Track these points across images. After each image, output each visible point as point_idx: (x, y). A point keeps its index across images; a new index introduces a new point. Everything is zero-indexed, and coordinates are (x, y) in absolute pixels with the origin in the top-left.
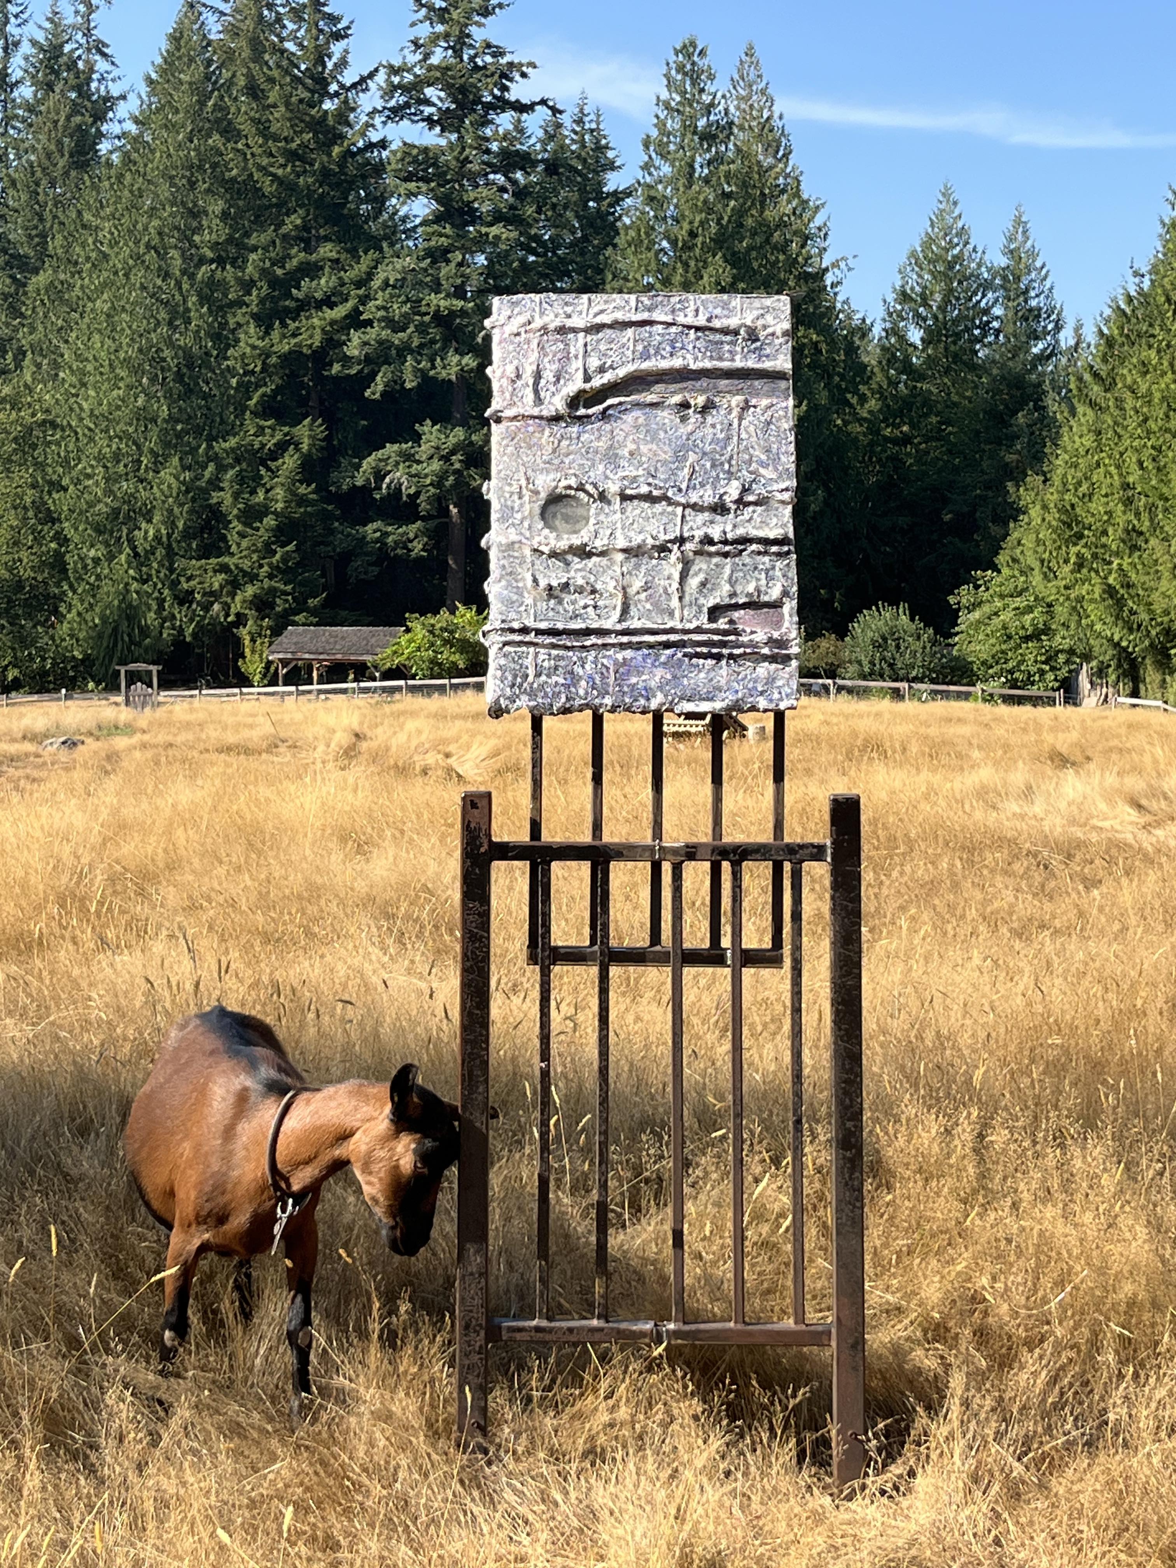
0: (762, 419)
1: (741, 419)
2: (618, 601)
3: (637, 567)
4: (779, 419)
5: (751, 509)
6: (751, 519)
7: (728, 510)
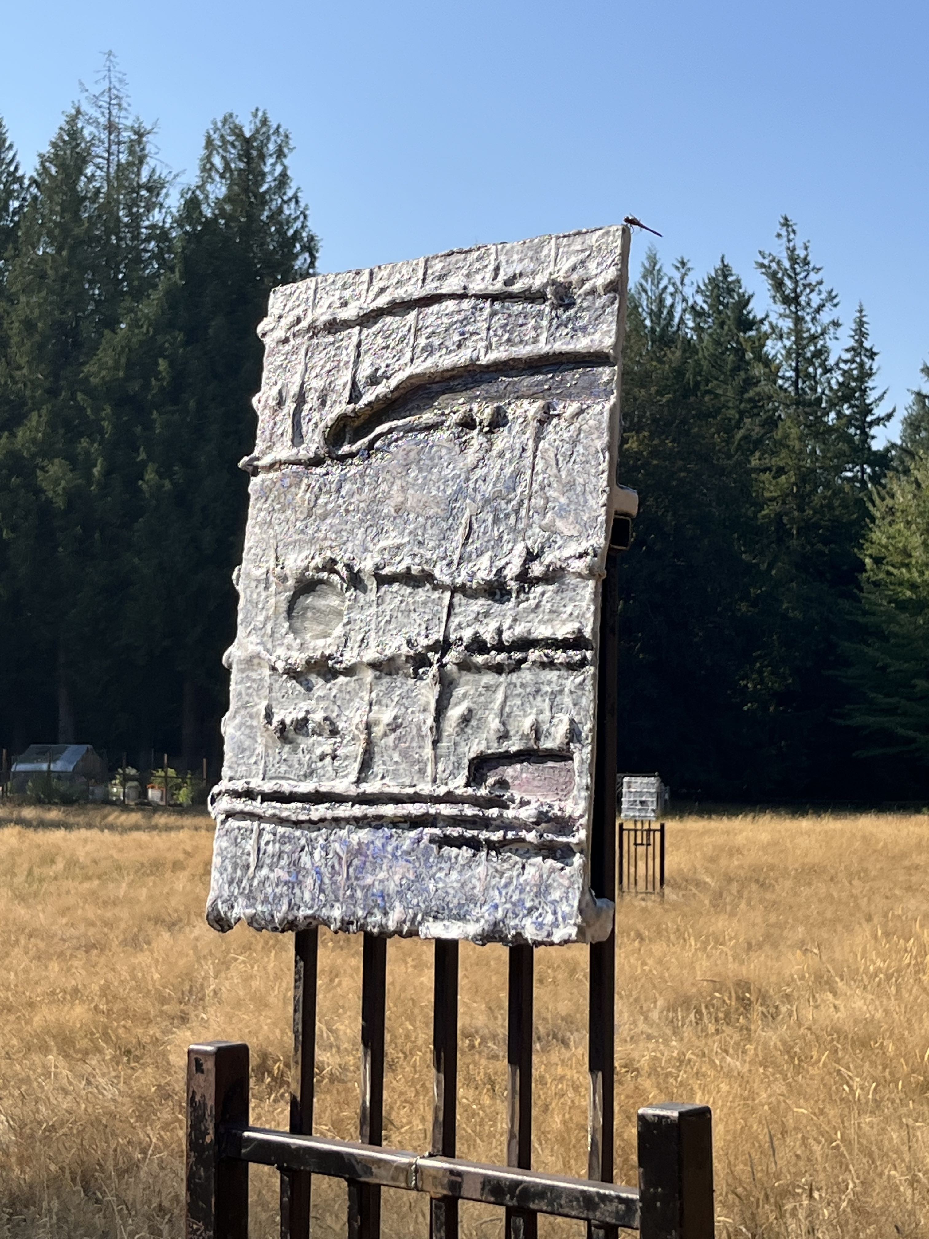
0: (566, 435)
1: (538, 438)
2: (359, 748)
3: (389, 692)
4: (589, 434)
5: (539, 589)
6: (538, 606)
7: (509, 593)
